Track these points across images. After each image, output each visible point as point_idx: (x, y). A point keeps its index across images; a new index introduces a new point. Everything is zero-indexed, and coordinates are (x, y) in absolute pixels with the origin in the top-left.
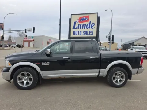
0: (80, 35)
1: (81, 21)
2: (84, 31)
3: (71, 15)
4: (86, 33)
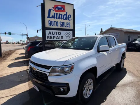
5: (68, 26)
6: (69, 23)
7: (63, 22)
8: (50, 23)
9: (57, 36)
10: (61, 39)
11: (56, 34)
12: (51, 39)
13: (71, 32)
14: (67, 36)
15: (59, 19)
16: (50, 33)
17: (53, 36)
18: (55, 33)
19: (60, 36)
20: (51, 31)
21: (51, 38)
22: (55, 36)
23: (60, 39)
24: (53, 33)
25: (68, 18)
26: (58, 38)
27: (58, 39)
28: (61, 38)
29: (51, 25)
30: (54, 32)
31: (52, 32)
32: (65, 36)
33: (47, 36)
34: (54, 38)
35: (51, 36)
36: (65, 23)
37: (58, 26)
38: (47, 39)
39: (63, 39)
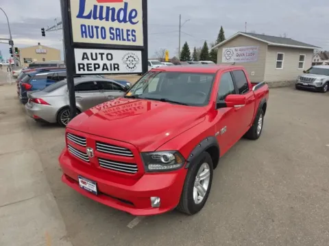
5: (130, 37)
6: (133, 31)
7: (117, 29)
8: (85, 32)
9: (105, 65)
10: (113, 72)
11: (102, 59)
12: (88, 70)
13: (139, 54)
14: (128, 62)
15: (107, 19)
16: (85, 56)
17: (95, 64)
18: (99, 56)
19: (113, 62)
20: (89, 51)
21: (88, 67)
22: (98, 65)
23: (111, 70)
24: (94, 57)
25: (131, 17)
26: (107, 69)
27: (105, 71)
28: (115, 68)
29: (86, 37)
30: (96, 54)
31: (92, 54)
32: (125, 63)
33: (79, 65)
34: (95, 69)
35: (88, 64)
36: (122, 30)
37: (104, 38)
38: (79, 70)
39: (118, 70)
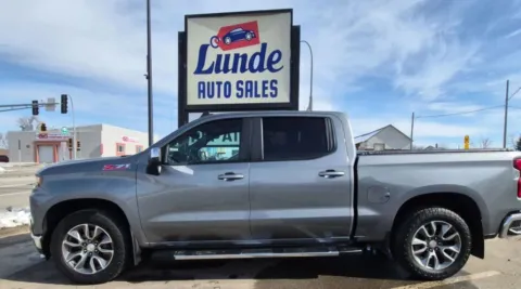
0: (227, 96)
1: (228, 41)
2: (241, 82)
3: (187, 17)
4: (250, 88)
15: (234, 71)
